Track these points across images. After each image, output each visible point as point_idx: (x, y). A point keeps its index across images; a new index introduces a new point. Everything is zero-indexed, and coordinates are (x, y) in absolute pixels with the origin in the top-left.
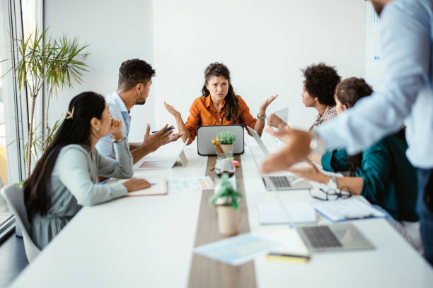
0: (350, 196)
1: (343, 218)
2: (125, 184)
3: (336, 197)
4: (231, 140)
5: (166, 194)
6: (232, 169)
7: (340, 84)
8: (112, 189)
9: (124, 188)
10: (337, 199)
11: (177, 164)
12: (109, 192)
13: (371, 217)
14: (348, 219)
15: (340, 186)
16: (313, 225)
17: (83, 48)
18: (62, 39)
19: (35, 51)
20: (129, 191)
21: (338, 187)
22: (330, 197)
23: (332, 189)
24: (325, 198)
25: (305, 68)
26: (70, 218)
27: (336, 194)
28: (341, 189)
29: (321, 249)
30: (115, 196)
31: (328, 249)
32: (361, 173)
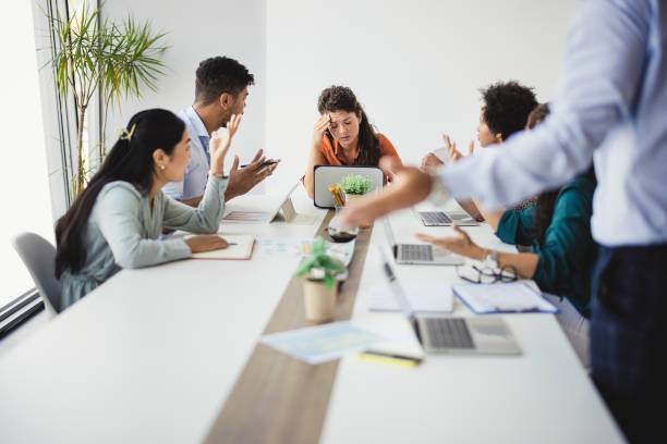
0: (515, 280)
1: (492, 309)
2: (188, 242)
3: (493, 279)
4: (361, 188)
5: (249, 259)
6: (354, 230)
7: (537, 110)
8: (167, 248)
9: (187, 247)
10: (493, 283)
11: (278, 218)
12: (162, 250)
13: (535, 310)
14: (498, 311)
15: (502, 265)
16: (443, 316)
17: (157, 38)
18: (127, 22)
19: (82, 39)
20: (194, 252)
21: (499, 265)
22: (484, 279)
23: (488, 268)
24: (476, 280)
25: (487, 88)
26: (100, 283)
27: (494, 275)
28: (503, 269)
29: (442, 350)
30: (170, 258)
31: (451, 350)
32: (538, 248)
